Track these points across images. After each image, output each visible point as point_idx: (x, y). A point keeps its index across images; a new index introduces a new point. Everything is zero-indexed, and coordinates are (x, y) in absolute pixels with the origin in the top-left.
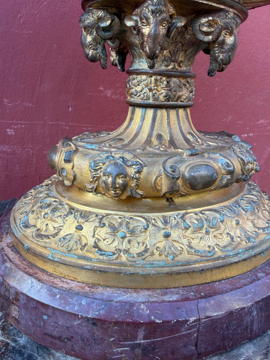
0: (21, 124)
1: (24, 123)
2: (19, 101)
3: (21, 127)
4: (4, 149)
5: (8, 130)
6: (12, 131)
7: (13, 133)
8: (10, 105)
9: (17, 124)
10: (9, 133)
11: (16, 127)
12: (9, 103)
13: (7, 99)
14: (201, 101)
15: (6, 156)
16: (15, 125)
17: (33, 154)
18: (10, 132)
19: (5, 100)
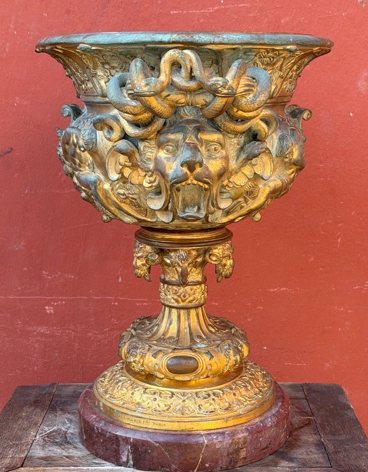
0: (62, 300)
1: (65, 299)
2: (59, 273)
3: (61, 304)
4: (42, 331)
5: (47, 308)
6: (51, 309)
7: (52, 311)
8: (49, 278)
9: (57, 301)
10: (48, 312)
11: (55, 304)
12: (48, 275)
13: (46, 271)
14: (312, 259)
15: (44, 339)
16: (54, 302)
17: (74, 337)
18: (49, 310)
19: (44, 272)
